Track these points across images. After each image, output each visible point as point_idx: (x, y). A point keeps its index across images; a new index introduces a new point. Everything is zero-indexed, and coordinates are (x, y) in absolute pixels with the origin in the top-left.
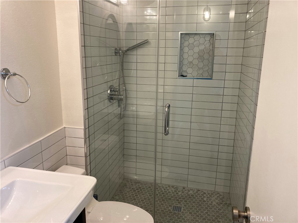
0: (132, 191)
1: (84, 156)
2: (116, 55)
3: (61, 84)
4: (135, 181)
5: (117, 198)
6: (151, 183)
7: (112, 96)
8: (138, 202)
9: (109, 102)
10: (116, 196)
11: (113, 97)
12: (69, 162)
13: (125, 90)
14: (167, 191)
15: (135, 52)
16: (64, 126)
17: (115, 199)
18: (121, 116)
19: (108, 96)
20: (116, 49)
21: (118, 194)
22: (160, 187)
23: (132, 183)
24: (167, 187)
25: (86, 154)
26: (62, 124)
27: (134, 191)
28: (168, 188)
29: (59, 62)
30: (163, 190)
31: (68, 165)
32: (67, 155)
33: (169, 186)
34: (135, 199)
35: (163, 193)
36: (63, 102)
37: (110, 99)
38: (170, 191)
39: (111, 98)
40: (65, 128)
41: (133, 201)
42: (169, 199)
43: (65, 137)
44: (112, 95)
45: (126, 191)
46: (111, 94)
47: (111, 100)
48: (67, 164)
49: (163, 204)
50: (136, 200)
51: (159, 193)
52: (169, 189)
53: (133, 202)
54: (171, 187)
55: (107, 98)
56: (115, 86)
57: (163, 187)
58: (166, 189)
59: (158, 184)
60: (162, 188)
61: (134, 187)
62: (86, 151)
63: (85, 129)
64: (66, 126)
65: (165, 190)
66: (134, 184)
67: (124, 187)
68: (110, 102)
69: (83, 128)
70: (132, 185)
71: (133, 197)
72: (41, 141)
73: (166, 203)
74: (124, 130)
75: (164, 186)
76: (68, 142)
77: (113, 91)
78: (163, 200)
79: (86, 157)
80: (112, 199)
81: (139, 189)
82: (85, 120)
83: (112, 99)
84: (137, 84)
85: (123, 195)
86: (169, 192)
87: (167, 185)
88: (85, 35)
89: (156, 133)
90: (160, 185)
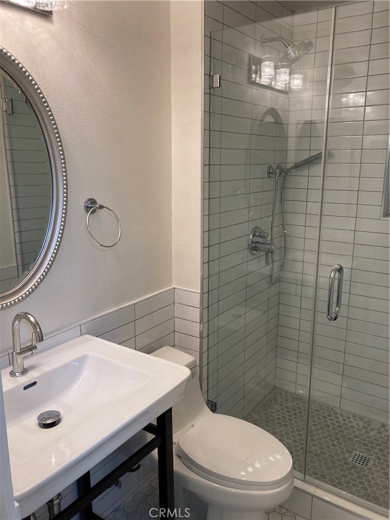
0: (285, 411)
1: (199, 337)
2: (269, 177)
3: (172, 222)
4: (294, 395)
5: (256, 416)
6: (321, 404)
7: (257, 245)
8: (291, 432)
9: (249, 254)
10: (255, 413)
11: (257, 247)
12: (177, 343)
13: (284, 236)
14: (349, 425)
15: (305, 172)
16: (173, 286)
17: (252, 418)
18: (274, 280)
19: (249, 245)
20: (270, 167)
21: (259, 412)
22: (337, 414)
23: (287, 397)
24: (350, 416)
25: (201, 333)
26: (170, 283)
27: (287, 411)
28: (352, 419)
29: (173, 189)
30: (341, 420)
31: (176, 348)
32: (174, 331)
33: (354, 416)
34: (286, 426)
35: (340, 427)
36: (174, 249)
37: (252, 249)
38: (354, 424)
39: (254, 248)
40: (174, 288)
41: (281, 427)
42: (349, 438)
43: (174, 303)
44: (257, 242)
45: (274, 408)
46: (254, 240)
47: (253, 251)
48: (174, 346)
49: (334, 445)
50: (288, 427)
51: (333, 424)
52: (353, 421)
53: (281, 429)
54: (357, 418)
55: (247, 247)
56: (263, 229)
57: (342, 416)
58: (347, 420)
59: (334, 408)
60: (340, 417)
61: (290, 405)
62: (201, 329)
63: (202, 294)
64: (176, 287)
65: (344, 420)
66: (290, 400)
67: (271, 400)
68: (253, 254)
69: (200, 292)
70: (287, 400)
71: (283, 421)
72: (134, 304)
73: (342, 444)
74: (279, 304)
75: (344, 413)
76: (178, 310)
77: (259, 236)
78: (337, 439)
79: (201, 338)
80: (248, 417)
81: (298, 410)
82: (203, 279)
83: (256, 250)
84: (305, 226)
85: (268, 414)
86: (352, 427)
87: (351, 413)
88: (211, 147)
89: (315, 311)
90: (338, 411)
